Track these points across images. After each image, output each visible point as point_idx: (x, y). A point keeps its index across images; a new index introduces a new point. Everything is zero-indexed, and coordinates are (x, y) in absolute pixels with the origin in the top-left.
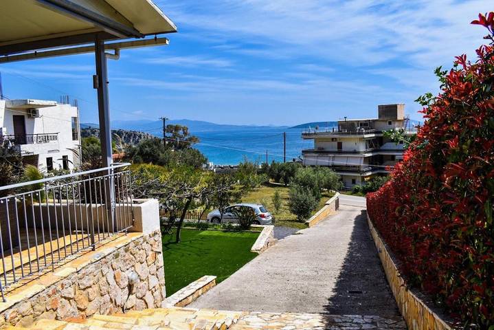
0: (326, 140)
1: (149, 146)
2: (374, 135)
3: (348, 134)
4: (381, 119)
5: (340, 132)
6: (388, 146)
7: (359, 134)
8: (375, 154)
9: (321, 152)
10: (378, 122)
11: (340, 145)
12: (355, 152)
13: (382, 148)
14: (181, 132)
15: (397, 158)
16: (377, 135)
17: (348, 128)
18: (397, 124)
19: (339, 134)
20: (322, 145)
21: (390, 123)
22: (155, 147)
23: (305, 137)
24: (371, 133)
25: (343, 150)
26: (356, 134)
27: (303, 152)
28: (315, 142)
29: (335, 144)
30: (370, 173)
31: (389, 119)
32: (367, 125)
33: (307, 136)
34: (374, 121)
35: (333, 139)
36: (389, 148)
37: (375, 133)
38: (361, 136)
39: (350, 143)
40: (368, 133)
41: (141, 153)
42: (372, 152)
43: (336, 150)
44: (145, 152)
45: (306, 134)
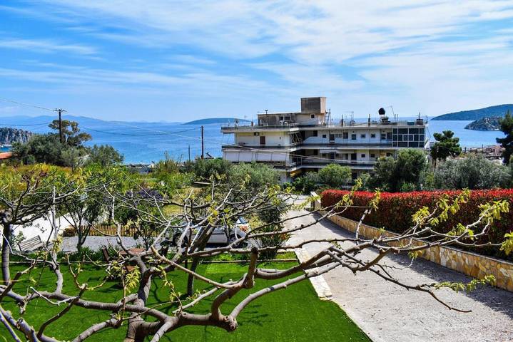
0: (247, 134)
1: (43, 144)
2: (297, 129)
3: (270, 128)
4: (304, 112)
5: (260, 126)
6: (311, 140)
7: (284, 127)
8: (299, 148)
9: (242, 147)
10: (301, 116)
11: (263, 140)
12: (279, 147)
13: (305, 142)
14: (70, 129)
15: (321, 152)
16: (301, 129)
17: (269, 121)
18: (319, 117)
19: (260, 128)
20: (243, 139)
21: (313, 117)
22: (50, 144)
23: (225, 131)
24: (296, 127)
25: (267, 145)
26: (280, 127)
27: (223, 147)
28: (236, 136)
29: (258, 139)
30: (295, 169)
31: (312, 112)
32: (290, 118)
33: (226, 130)
34: (297, 114)
35: (255, 134)
36: (312, 142)
37: (299, 126)
38: (285, 130)
39: (274, 137)
40: (292, 127)
41: (33, 152)
42: (297, 146)
43: (259, 145)
44: (37, 150)
45: (225, 128)
